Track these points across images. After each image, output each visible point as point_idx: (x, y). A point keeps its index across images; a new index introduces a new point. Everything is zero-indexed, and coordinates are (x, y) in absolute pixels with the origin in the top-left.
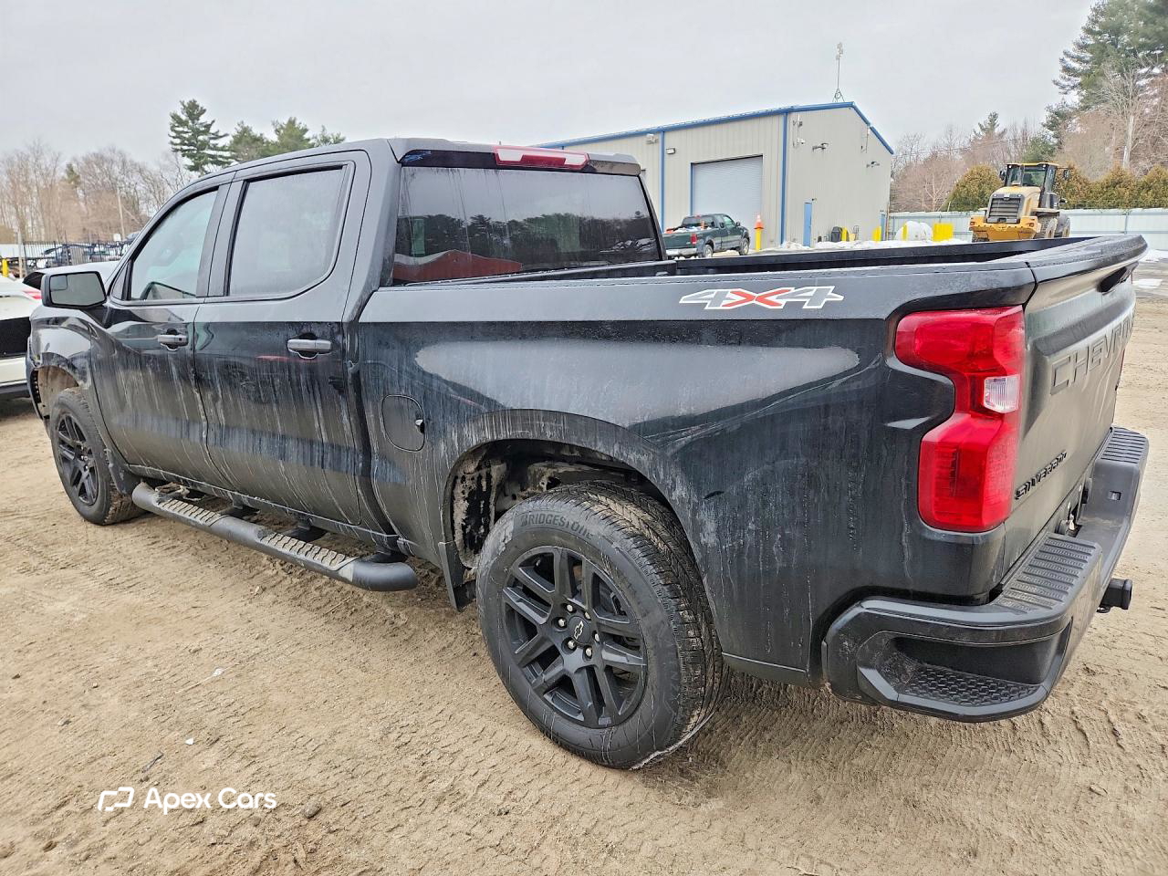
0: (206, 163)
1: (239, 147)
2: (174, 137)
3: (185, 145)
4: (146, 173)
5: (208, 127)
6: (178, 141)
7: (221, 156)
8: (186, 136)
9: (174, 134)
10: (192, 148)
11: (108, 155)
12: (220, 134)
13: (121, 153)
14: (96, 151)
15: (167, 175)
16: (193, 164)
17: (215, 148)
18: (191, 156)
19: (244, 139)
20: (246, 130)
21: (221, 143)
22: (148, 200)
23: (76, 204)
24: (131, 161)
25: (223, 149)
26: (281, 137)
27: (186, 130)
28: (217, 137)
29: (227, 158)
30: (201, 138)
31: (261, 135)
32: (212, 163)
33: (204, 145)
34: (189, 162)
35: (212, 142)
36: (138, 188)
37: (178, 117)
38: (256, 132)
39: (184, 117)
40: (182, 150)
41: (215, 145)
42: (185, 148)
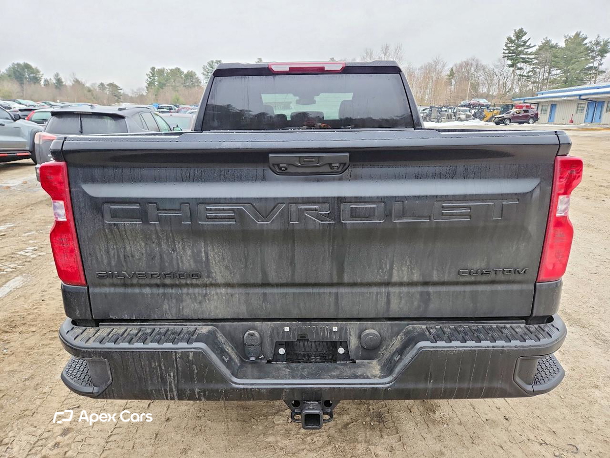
0: (519, 62)
1: (541, 52)
2: (505, 50)
3: (511, 53)
4: (487, 70)
5: (526, 42)
6: (507, 51)
7: (528, 58)
8: (512, 48)
9: (506, 48)
10: (513, 55)
11: (470, 62)
12: (531, 46)
13: (477, 61)
14: (466, 60)
15: (496, 71)
16: (511, 64)
17: (527, 54)
18: (511, 60)
19: (545, 47)
20: (548, 42)
21: (530, 51)
22: (484, 84)
23: (450, 87)
24: (481, 64)
25: (530, 54)
26: (566, 45)
27: (513, 45)
28: (529, 47)
29: (531, 59)
30: (520, 49)
31: (556, 44)
32: (523, 62)
33: (521, 52)
34: (509, 62)
35: (526, 50)
36: (480, 78)
37: (511, 39)
38: (554, 42)
39: (513, 38)
40: (508, 56)
41: (527, 52)
42: (510, 55)
